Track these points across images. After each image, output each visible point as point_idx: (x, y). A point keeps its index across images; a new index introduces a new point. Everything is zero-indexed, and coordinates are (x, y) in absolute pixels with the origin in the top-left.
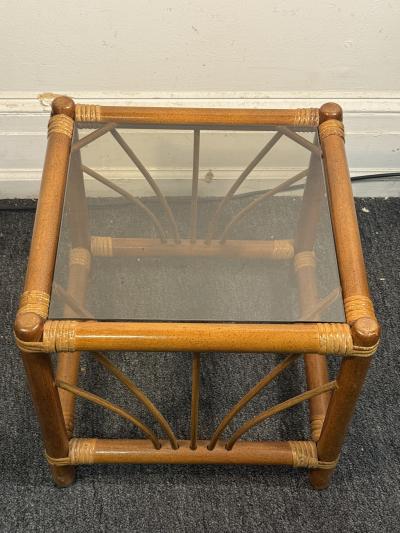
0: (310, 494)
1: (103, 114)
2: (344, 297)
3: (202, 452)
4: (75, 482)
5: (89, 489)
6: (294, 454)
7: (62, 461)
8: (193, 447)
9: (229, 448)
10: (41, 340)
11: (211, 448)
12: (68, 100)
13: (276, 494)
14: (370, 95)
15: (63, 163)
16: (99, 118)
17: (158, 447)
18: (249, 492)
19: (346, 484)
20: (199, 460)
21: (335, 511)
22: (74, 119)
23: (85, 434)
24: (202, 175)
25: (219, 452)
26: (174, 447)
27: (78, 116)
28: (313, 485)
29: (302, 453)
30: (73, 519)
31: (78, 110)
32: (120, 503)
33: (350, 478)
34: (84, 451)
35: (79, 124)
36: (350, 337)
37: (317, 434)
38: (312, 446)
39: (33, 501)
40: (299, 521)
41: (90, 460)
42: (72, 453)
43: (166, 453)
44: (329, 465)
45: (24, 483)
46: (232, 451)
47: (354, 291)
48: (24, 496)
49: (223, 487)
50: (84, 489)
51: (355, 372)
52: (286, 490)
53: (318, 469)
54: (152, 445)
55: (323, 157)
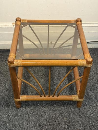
0: (77, 109)
1: (27, 21)
2: (84, 55)
3: (51, 98)
4: (21, 107)
5: (25, 109)
6: (73, 98)
7: (18, 100)
8: (49, 96)
9: (58, 96)
10: (14, 63)
11: (53, 96)
12: (19, 18)
13: (70, 109)
14: (87, 23)
15: (18, 30)
16: (26, 22)
17: (41, 96)
18: (62, 109)
19: (86, 107)
20: (50, 99)
21: (83, 113)
22: (21, 22)
23: (23, 94)
24: (49, 43)
25: (55, 98)
26: (45, 96)
27: (22, 22)
28: (77, 107)
29: (75, 98)
30: (21, 115)
31: (22, 20)
32: (32, 112)
33: (87, 106)
34: (23, 98)
35: (22, 24)
36: (86, 62)
37: (78, 93)
38: (77, 96)
39: (11, 112)
40: (75, 115)
41: (25, 100)
42: (20, 98)
43: (43, 98)
44: (81, 100)
45: (9, 108)
46: (58, 97)
47: (86, 53)
48: (9, 110)
49: (56, 108)
50: (23, 109)
51: (87, 72)
52: (71, 108)
53: (78, 102)
54: (39, 96)
55: (78, 29)
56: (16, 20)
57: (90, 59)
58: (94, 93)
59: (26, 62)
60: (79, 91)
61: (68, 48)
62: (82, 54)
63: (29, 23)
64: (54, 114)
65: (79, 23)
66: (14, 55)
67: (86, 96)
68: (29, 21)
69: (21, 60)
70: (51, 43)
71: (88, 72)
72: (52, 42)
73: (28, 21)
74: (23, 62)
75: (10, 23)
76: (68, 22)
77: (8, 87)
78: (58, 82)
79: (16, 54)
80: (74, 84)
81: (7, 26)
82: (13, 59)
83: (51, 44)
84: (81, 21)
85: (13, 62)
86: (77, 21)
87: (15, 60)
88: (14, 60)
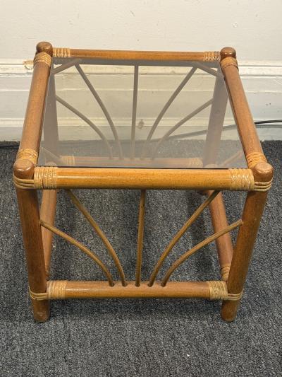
0: (222, 325)
1: (72, 54)
3: (144, 289)
4: (49, 318)
5: (60, 324)
6: (211, 289)
7: (41, 296)
8: (138, 285)
9: (164, 285)
10: (33, 178)
11: (151, 285)
12: (48, 44)
13: (199, 326)
16: (69, 55)
17: (112, 285)
18: (177, 325)
19: (248, 318)
20: (141, 294)
21: (241, 335)
22: (52, 56)
23: (57, 277)
24: (137, 123)
25: (157, 289)
26: (124, 285)
27: (55, 55)
28: (223, 318)
29: (216, 289)
30: (48, 344)
31: (54, 51)
32: (83, 333)
33: (250, 315)
34: (57, 289)
35: (55, 60)
36: (252, 177)
37: (226, 276)
38: (223, 284)
39: (18, 332)
40: (215, 343)
41: (62, 295)
42: (49, 290)
43: (118, 289)
44: (236, 297)
45: (11, 321)
46: (166, 287)
47: (253, 150)
48: (11, 329)
49: (159, 322)
50: (55, 326)
51: (256, 206)
52: (205, 322)
53: (225, 302)
54: (107, 283)
55: (225, 79)
56: (39, 50)
57: (266, 168)
58: (272, 274)
59: (70, 174)
60: (227, 268)
61: (192, 140)
62: (241, 151)
63: (77, 60)
64: (153, 340)
65: (229, 60)
66: (33, 152)
67: (250, 284)
68: (77, 54)
69: (56, 168)
70: (141, 123)
71: (258, 206)
72: (145, 122)
73: (74, 52)
74: (60, 174)
75: (18, 61)
76: (195, 58)
77: (9, 256)
78: (163, 243)
79: (38, 150)
80: (213, 249)
81: (7, 69)
82: (31, 165)
83: (141, 128)
84: (234, 55)
85: (30, 175)
86: (223, 55)
87: (37, 169)
88: (33, 167)
